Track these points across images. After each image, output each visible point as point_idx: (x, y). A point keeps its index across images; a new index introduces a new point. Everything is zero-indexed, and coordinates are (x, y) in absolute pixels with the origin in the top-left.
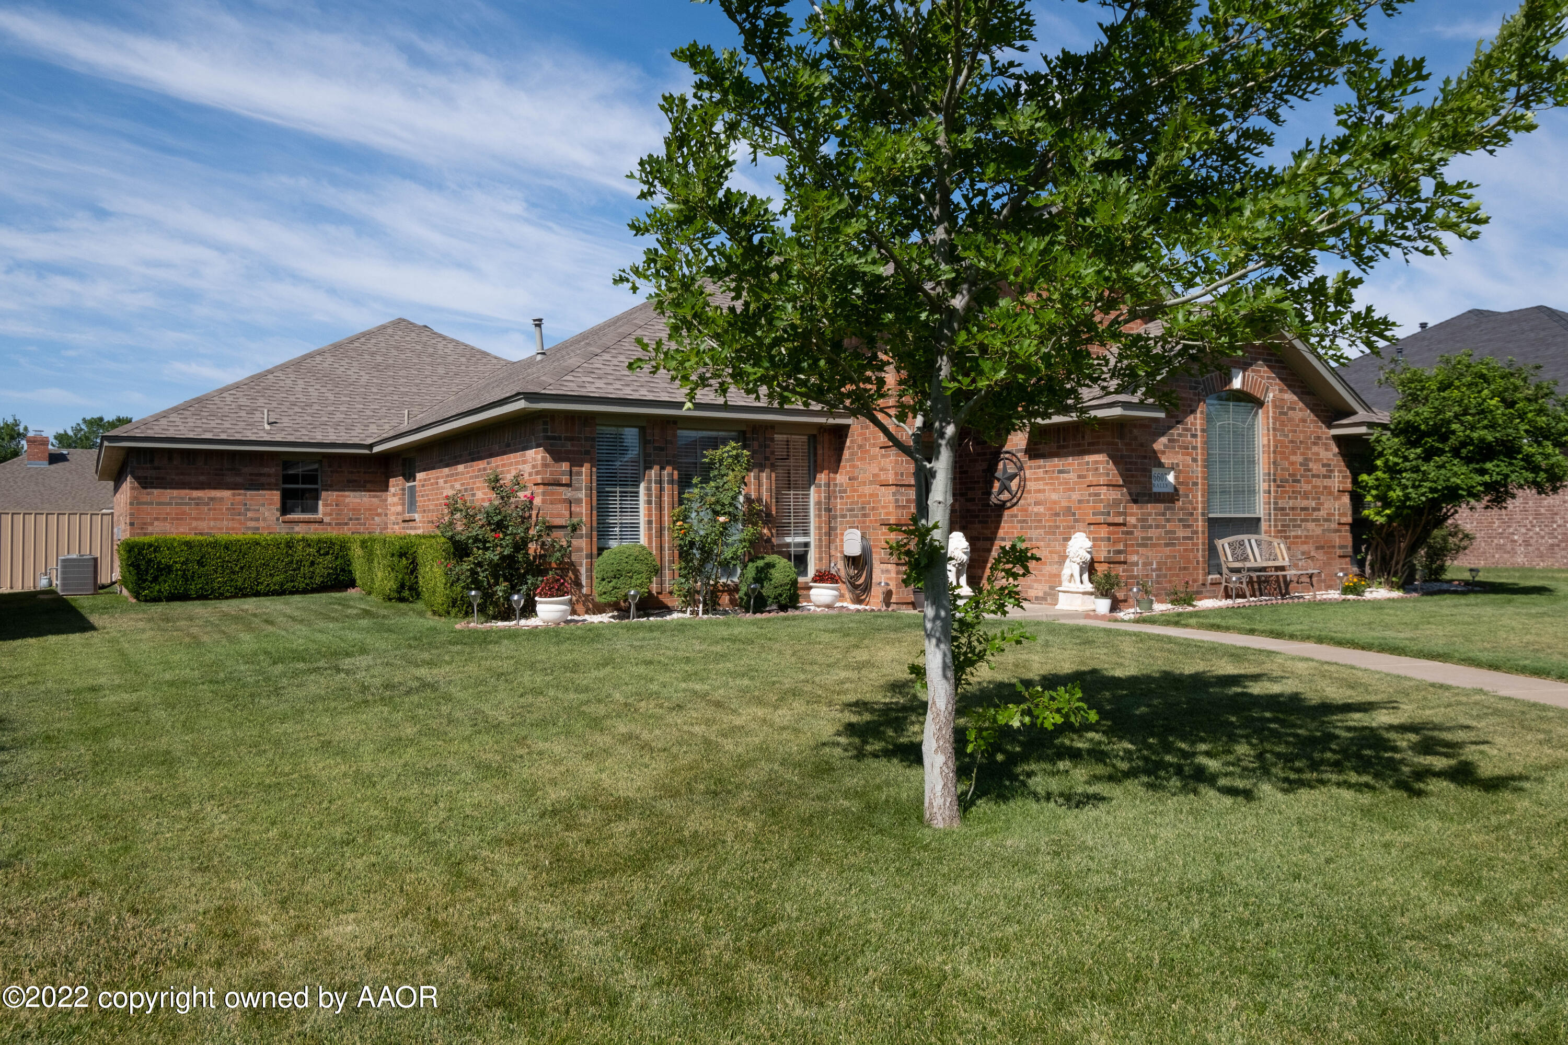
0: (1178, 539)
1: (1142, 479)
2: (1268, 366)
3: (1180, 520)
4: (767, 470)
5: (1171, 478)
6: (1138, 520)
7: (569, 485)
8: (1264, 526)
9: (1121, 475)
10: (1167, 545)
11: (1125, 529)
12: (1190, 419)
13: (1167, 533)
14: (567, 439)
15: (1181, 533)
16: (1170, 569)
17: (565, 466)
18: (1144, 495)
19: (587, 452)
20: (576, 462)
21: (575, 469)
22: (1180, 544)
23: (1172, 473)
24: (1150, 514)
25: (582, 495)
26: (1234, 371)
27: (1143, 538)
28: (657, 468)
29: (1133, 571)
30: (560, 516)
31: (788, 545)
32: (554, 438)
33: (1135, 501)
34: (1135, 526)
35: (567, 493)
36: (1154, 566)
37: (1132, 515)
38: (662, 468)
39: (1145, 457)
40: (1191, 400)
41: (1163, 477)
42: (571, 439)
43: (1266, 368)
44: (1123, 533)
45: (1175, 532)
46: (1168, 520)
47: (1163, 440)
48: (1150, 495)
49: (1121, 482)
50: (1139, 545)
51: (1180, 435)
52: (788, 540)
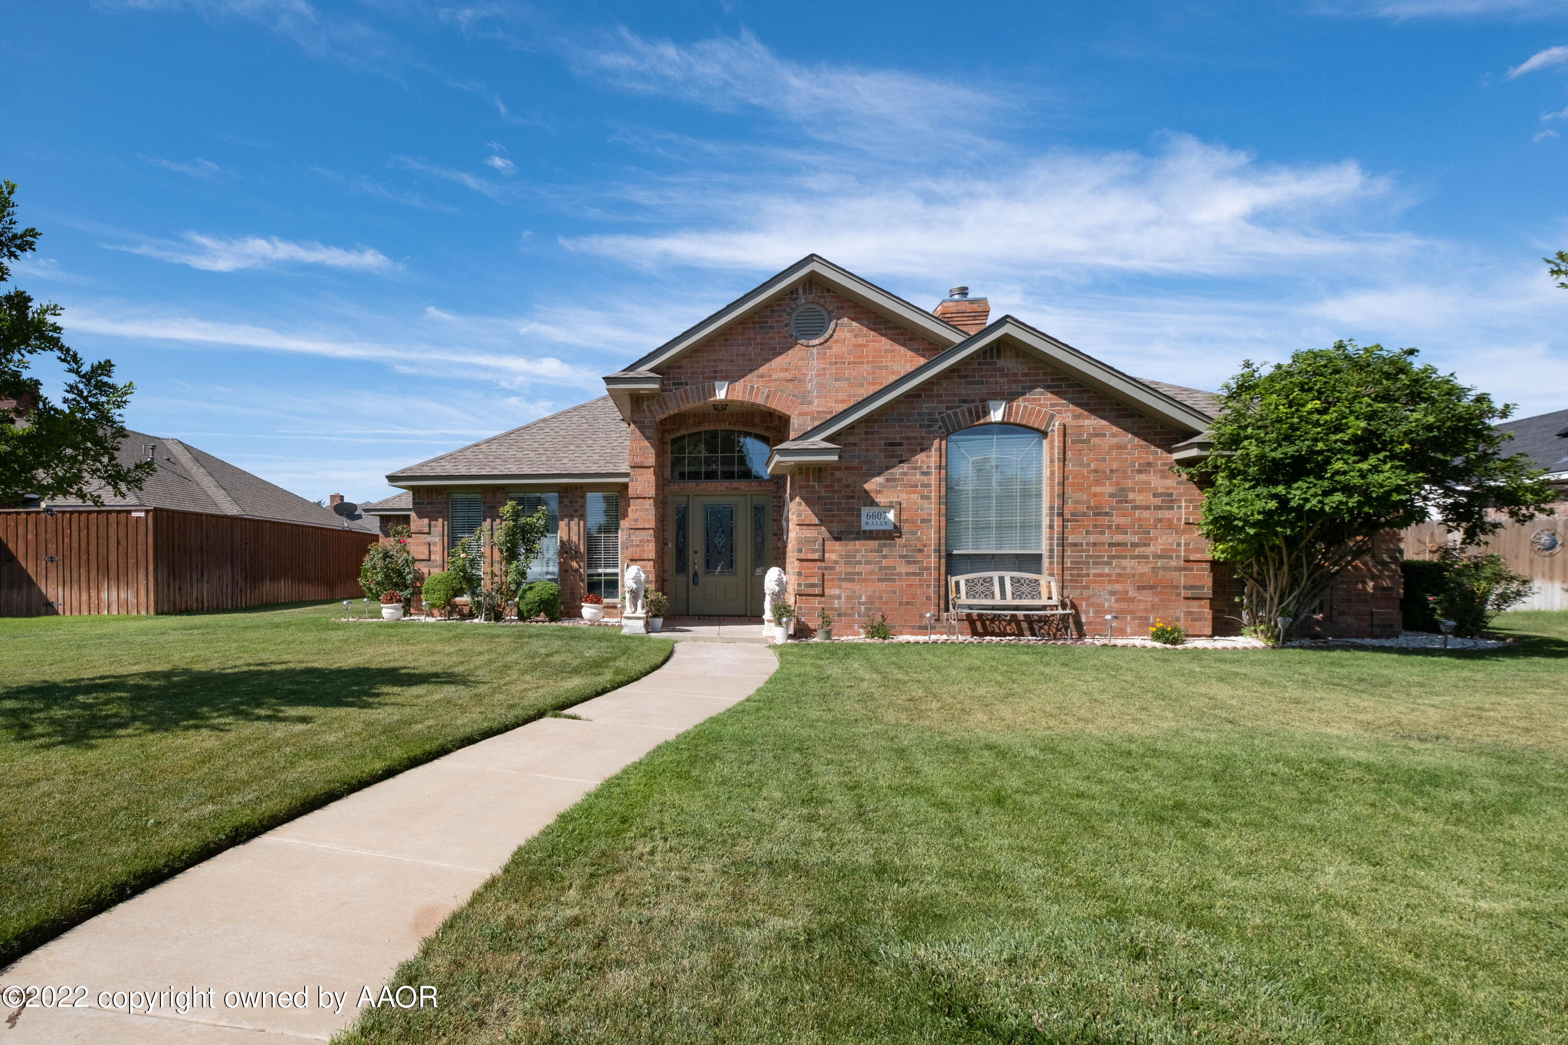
0: (900, 574)
1: (848, 518)
2: (1052, 393)
3: (902, 557)
4: (576, 520)
5: (891, 516)
6: (841, 556)
7: (429, 533)
8: (1045, 562)
9: (817, 516)
10: (880, 580)
11: (823, 564)
12: (920, 458)
13: (881, 568)
14: (428, 503)
15: (902, 569)
16: (886, 603)
17: (426, 521)
18: (850, 533)
19: (441, 512)
20: (432, 518)
21: (433, 523)
22: (900, 580)
23: (892, 511)
24: (857, 551)
25: (437, 539)
26: (991, 403)
27: (846, 573)
28: (489, 520)
29: (833, 603)
30: (422, 553)
31: (600, 575)
32: (419, 504)
33: (837, 539)
34: (836, 562)
35: (429, 538)
36: (863, 600)
37: (832, 551)
38: (493, 520)
39: (852, 497)
40: (922, 438)
41: (881, 515)
42: (431, 503)
43: (1049, 395)
44: (819, 568)
45: (895, 568)
46: (885, 557)
47: (879, 480)
48: (858, 533)
49: (817, 522)
50: (840, 580)
51: (904, 474)
52: (600, 571)
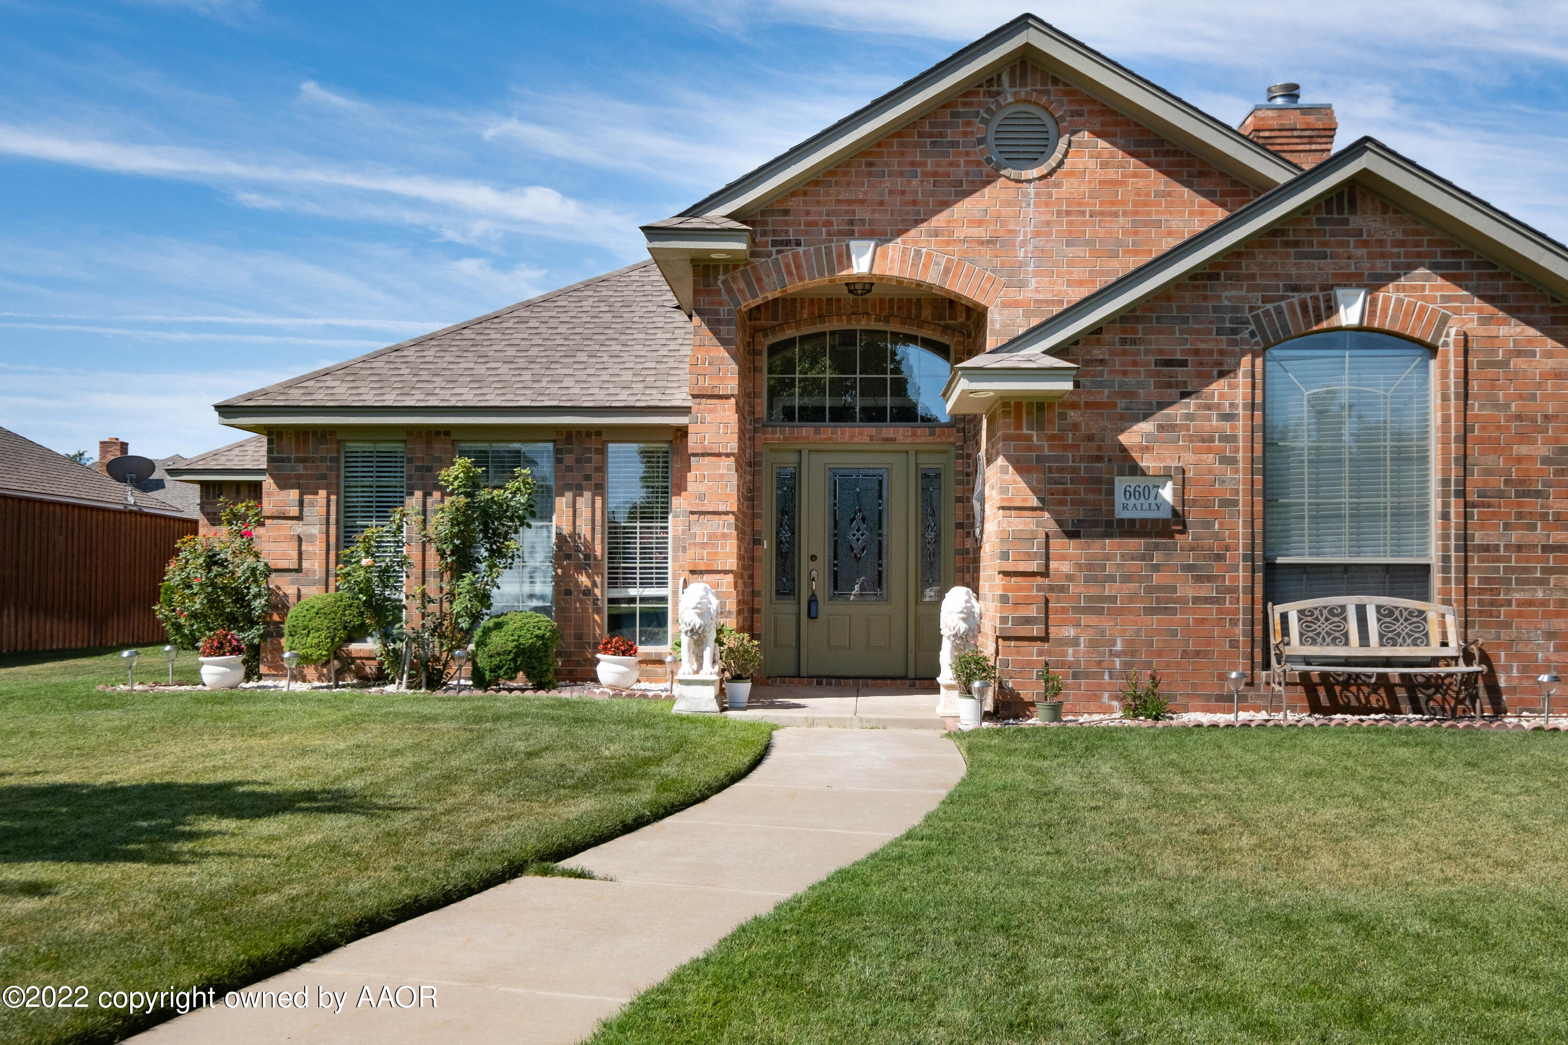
0: (1183, 600)
1: (1091, 497)
2: (1444, 276)
3: (1188, 568)
4: (587, 495)
5: (1167, 493)
6: (1079, 567)
7: (299, 518)
8: (1436, 578)
9: (1034, 491)
10: (1149, 611)
11: (1047, 581)
12: (1218, 388)
13: (1150, 590)
14: (298, 460)
15: (1187, 590)
16: (1160, 653)
17: (294, 494)
18: (1095, 524)
19: (324, 477)
20: (306, 488)
21: (307, 498)
22: (1184, 611)
23: (1170, 485)
24: (1107, 558)
25: (316, 530)
26: (1340, 293)
27: (1089, 599)
28: (418, 493)
29: (1065, 654)
30: (284, 556)
31: (632, 600)
32: (281, 460)
33: (1072, 535)
34: (1070, 578)
35: (298, 528)
36: (1119, 647)
37: (1063, 558)
38: (427, 494)
39: (1099, 459)
40: (1222, 353)
41: (1149, 492)
42: (304, 460)
43: (1438, 280)
44: (1040, 588)
45: (1174, 588)
46: (1156, 568)
47: (1146, 427)
48: (1109, 524)
49: (1035, 502)
50: (1077, 610)
51: (1190, 417)
52: (633, 592)
